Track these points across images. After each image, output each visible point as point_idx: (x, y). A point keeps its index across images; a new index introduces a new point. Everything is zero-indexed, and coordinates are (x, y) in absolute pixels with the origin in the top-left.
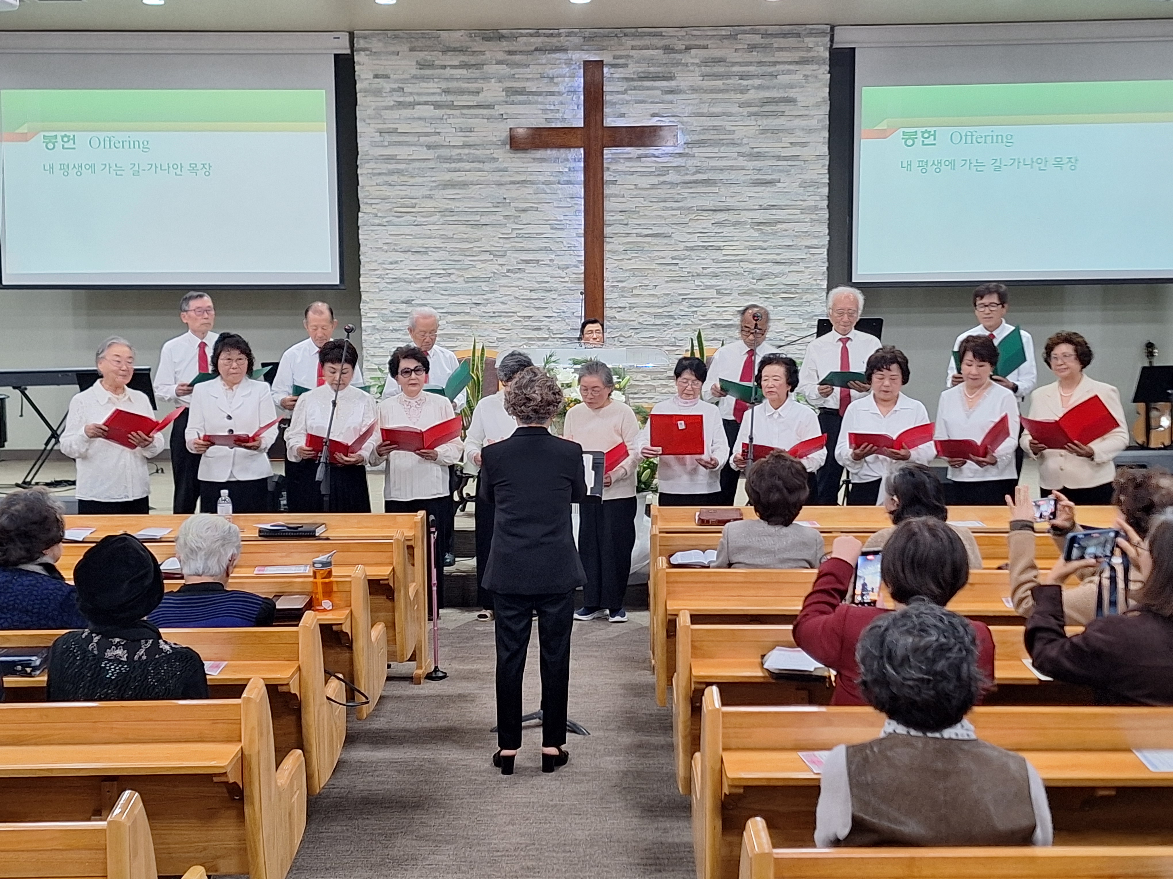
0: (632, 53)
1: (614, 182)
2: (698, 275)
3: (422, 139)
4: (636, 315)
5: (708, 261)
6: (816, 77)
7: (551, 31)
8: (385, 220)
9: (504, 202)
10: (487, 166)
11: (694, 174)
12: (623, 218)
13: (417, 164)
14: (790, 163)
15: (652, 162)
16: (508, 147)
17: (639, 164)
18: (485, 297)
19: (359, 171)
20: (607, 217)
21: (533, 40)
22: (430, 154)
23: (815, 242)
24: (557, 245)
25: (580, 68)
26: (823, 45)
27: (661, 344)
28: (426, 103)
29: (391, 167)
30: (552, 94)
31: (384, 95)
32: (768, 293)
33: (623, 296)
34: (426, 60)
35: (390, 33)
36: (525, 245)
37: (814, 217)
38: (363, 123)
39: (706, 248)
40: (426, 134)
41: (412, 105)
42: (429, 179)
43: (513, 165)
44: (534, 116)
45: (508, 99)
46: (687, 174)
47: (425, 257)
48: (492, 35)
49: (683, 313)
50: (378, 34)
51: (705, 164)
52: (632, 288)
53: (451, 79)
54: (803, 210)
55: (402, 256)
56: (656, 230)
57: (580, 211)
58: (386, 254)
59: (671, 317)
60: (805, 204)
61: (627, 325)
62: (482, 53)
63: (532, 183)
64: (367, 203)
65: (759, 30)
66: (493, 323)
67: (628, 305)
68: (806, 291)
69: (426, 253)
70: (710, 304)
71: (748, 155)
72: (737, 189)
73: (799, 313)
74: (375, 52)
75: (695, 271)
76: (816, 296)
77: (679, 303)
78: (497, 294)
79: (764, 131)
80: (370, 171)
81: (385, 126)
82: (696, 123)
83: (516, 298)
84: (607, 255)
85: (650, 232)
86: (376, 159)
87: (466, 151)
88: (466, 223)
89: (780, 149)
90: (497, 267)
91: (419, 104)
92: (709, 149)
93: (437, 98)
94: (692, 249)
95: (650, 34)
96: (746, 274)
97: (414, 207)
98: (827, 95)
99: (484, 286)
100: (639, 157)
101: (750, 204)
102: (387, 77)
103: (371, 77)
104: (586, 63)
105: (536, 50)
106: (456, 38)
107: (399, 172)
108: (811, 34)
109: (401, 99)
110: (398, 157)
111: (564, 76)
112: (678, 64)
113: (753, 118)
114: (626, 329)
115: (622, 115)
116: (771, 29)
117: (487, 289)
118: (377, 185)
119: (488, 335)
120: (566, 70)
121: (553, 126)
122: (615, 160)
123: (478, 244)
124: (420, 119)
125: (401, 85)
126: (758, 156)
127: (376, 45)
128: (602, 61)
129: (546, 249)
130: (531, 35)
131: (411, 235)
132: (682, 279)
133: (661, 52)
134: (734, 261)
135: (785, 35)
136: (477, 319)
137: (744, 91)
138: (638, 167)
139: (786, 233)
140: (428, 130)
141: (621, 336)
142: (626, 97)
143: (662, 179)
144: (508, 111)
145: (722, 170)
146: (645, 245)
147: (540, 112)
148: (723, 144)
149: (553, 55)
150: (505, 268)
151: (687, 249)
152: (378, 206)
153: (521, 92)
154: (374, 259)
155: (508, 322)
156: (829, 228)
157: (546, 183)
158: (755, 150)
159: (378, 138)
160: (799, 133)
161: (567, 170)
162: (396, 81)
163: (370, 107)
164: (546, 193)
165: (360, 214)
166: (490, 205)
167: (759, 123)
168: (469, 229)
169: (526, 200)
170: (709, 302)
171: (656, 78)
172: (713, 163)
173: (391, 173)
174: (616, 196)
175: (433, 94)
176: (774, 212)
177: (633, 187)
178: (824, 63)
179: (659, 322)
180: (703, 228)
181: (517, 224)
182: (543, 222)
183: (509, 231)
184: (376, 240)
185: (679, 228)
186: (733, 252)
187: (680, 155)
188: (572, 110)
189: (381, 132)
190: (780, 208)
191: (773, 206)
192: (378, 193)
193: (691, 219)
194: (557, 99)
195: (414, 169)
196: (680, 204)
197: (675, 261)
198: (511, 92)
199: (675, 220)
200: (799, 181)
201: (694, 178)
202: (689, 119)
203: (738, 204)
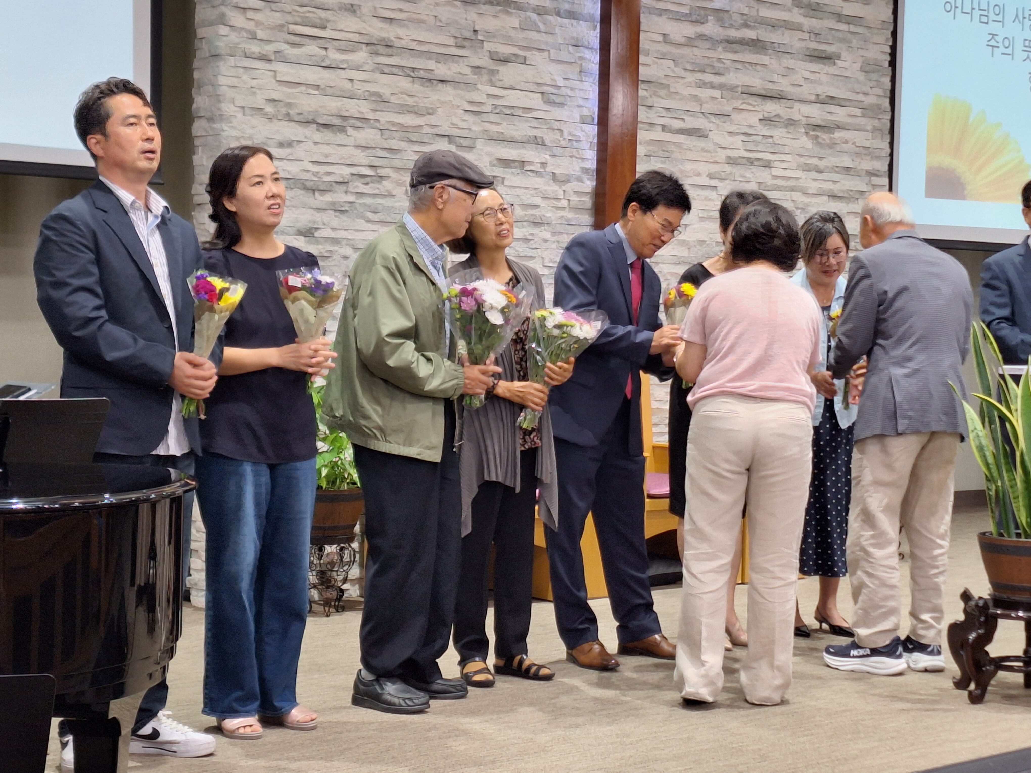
8: (269, 49)
9: (472, 40)
11: (740, 27)
14: (852, 28)
24: (552, 135)
36: (506, 128)
39: (752, 162)
46: (731, 26)
47: (341, 138)
54: (865, 111)
55: (300, 132)
56: (689, 122)
60: (867, 101)
71: (805, 6)
72: (790, 62)
85: (682, 125)
88: (412, 74)
94: (735, 162)
97: (324, 28)
101: (806, 91)
129: (537, 142)
131: (318, 88)
139: (845, 147)
143: (698, 30)
145: (773, 26)
151: (729, 161)
164: (538, 31)
166: (452, 41)
169: (507, 40)
176: (832, 108)
177: (662, 39)
180: (751, 126)
181: (493, 85)
182: (533, 88)
183: (482, 98)
184: (252, 91)
185: (717, 121)
186: (784, 173)
190: (839, 103)
191: (831, 98)
193: (735, 109)
196: (722, 79)
197: (713, 183)
199: (715, 108)
200: (861, 60)
201: (739, 35)
203: (792, 90)
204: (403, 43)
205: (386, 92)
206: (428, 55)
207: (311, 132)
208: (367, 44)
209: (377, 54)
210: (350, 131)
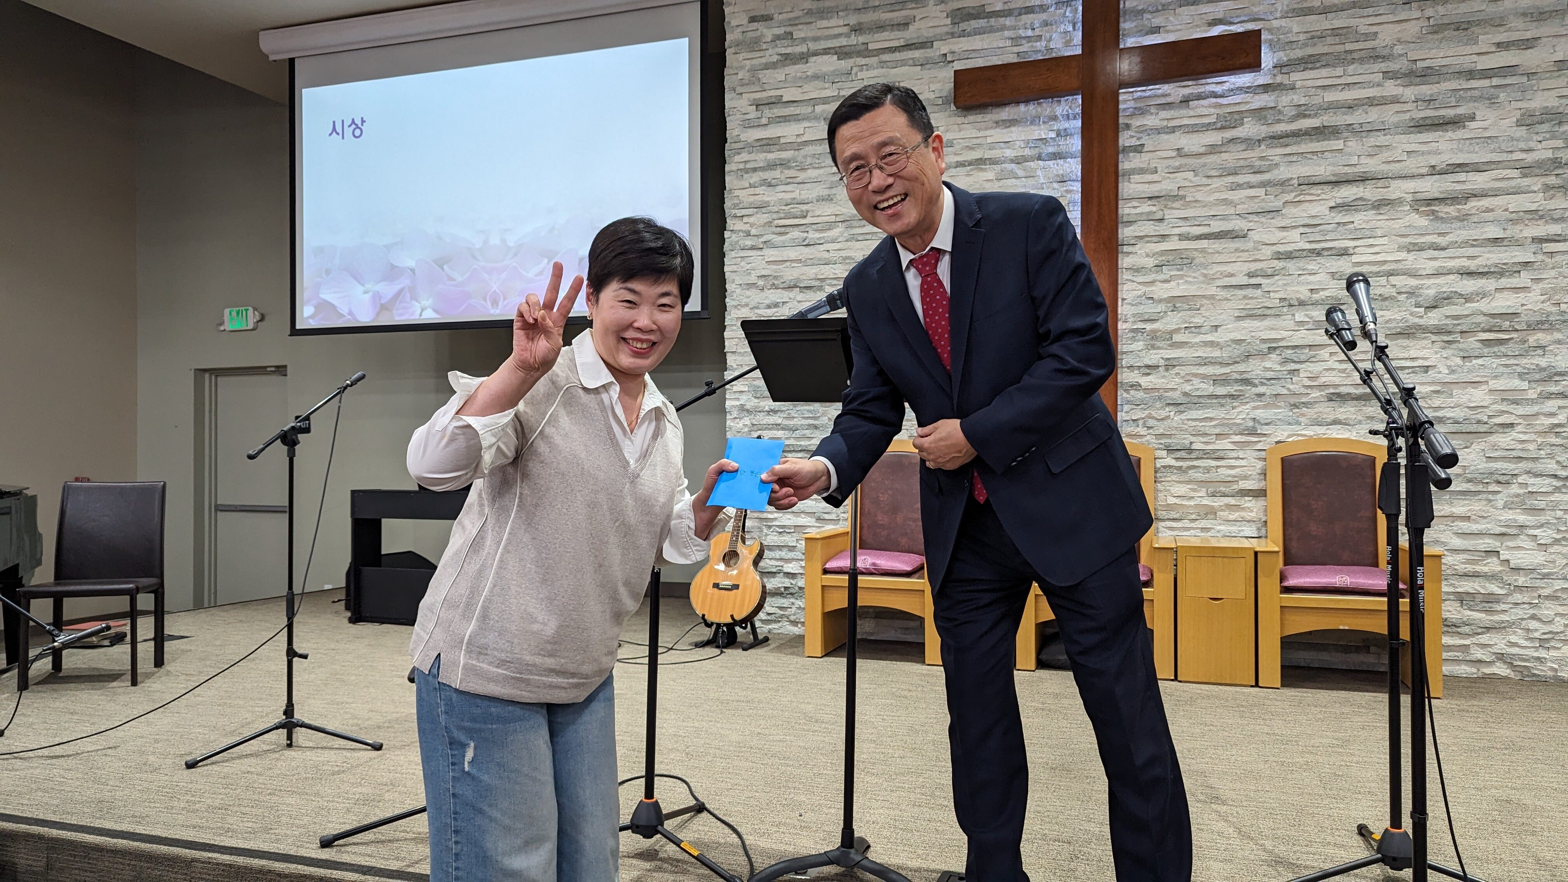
1: (1138, 149)
2: (1302, 304)
4: (1178, 380)
5: (1322, 277)
8: (760, 240)
11: (1294, 119)
12: (1154, 209)
14: (1495, 81)
15: (1210, 106)
16: (953, 107)
17: (1184, 112)
19: (727, 168)
20: (1125, 210)
27: (1226, 430)
28: (826, 52)
29: (771, 156)
30: (1029, 10)
31: (764, 46)
32: (1450, 333)
33: (1153, 347)
37: (1552, 180)
38: (733, 95)
39: (1318, 253)
41: (803, 58)
43: (962, 134)
44: (999, 52)
45: (956, 29)
46: (1279, 121)
49: (1270, 374)
51: (1317, 100)
52: (1172, 333)
54: (1527, 170)
55: (784, 294)
56: (1217, 226)
57: (1074, 202)
58: (763, 293)
59: (1247, 382)
60: (1530, 158)
61: (1160, 398)
63: (993, 162)
64: (735, 216)
67: (1162, 363)
68: (1533, 327)
71: (1405, 75)
72: (1382, 140)
73: (1519, 369)
75: (1293, 296)
77: (1262, 355)
79: (1438, 28)
80: (741, 166)
81: (765, 94)
82: (1296, 26)
84: (1124, 276)
85: (1206, 230)
86: (751, 147)
89: (1475, 58)
91: (815, 54)
92: (1324, 72)
93: (843, 41)
94: (1289, 256)
96: (1402, 297)
97: (805, 217)
100: (1185, 101)
101: (1412, 165)
102: (768, 19)
103: (745, 21)
107: (783, 164)
109: (789, 50)
110: (782, 141)
114: (1159, 405)
118: (751, 186)
122: (1141, 112)
124: (816, 77)
125: (789, 29)
131: (799, 261)
132: (1268, 312)
138: (1182, 117)
139: (1489, 216)
141: (1150, 417)
144: (955, 48)
145: (1350, 107)
146: (1196, 254)
147: (1009, 43)
148: (1353, 61)
151: (1279, 256)
152: (751, 220)
153: (977, 14)
154: (745, 300)
157: (1019, 161)
158: (1420, 64)
159: (753, 114)
160: (1518, 23)
161: (1053, 135)
162: (782, 23)
163: (742, 68)
165: (727, 234)
167: (1429, 12)
172: (1331, 96)
173: (772, 166)
174: (1142, 171)
175: (837, 36)
176: (1462, 176)
177: (1174, 154)
179: (1221, 390)
184: (748, 273)
185: (1263, 220)
186: (1372, 258)
187: (1266, 88)
188: (1065, 32)
189: (758, 105)
190: (1477, 168)
191: (1459, 165)
192: (752, 199)
193: (1286, 202)
194: (1036, 19)
195: (805, 157)
196: (1266, 177)
197: (1254, 281)
198: (961, 16)
199: (1255, 206)
200: (1518, 114)
201: (1294, 126)
202: (1283, 22)
203: (1386, 168)
209: (851, 227)
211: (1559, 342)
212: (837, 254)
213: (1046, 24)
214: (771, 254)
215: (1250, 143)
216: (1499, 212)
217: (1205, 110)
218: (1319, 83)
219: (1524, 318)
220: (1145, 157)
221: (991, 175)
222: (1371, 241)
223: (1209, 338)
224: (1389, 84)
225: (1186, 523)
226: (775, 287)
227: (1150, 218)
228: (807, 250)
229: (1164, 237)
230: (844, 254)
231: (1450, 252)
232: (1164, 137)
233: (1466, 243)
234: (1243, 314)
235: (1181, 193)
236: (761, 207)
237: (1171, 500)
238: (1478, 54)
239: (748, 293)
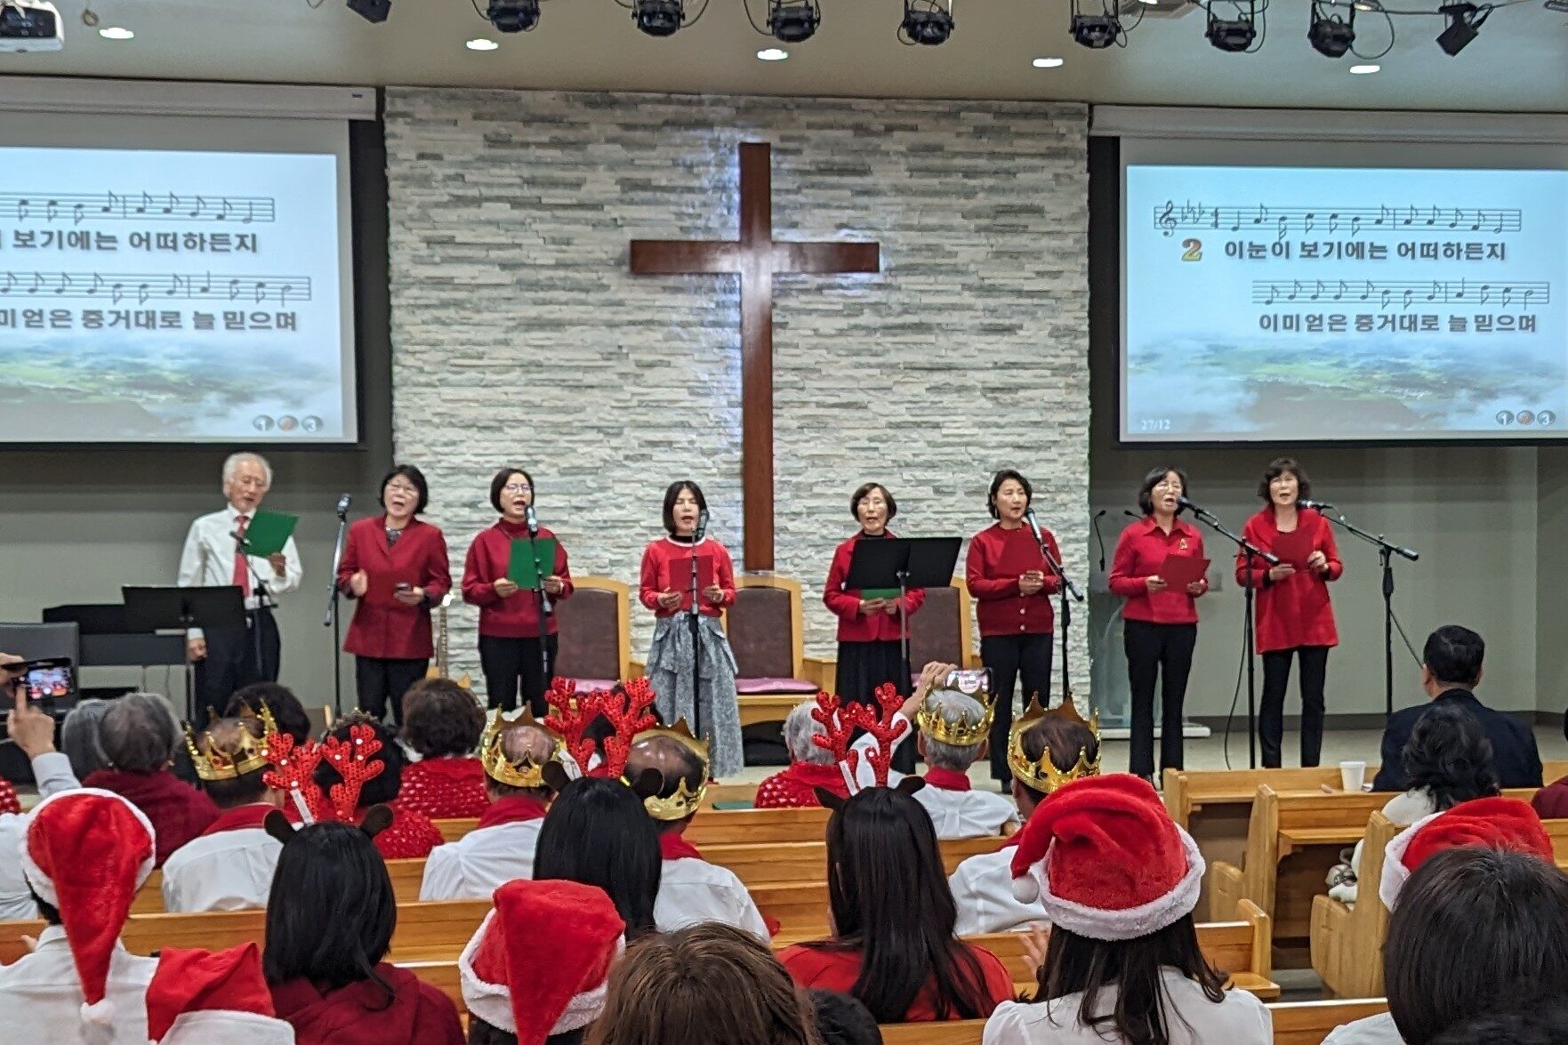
0: (809, 133)
1: (783, 326)
2: (907, 465)
3: (494, 254)
4: (817, 525)
5: (921, 444)
6: (1071, 177)
7: (689, 97)
8: (435, 378)
9: (617, 353)
10: (592, 297)
11: (900, 314)
12: (797, 378)
13: (485, 293)
14: (1036, 301)
15: (838, 296)
16: (626, 269)
17: (818, 298)
18: (591, 498)
19: (394, 302)
20: (777, 377)
21: (661, 108)
22: (506, 277)
23: (1072, 417)
24: (698, 419)
25: (731, 151)
26: (1081, 131)
28: (499, 199)
29: (445, 295)
30: (691, 190)
31: (435, 184)
33: (798, 497)
34: (498, 134)
35: (442, 91)
36: (652, 417)
37: (1070, 380)
38: (401, 228)
39: (918, 425)
40: (500, 246)
41: (477, 201)
42: (504, 315)
43: (631, 296)
44: (664, 223)
45: (625, 197)
46: (889, 315)
47: (498, 435)
48: (599, 99)
50: (425, 93)
51: (916, 301)
52: (811, 486)
53: (538, 163)
54: (1055, 370)
55: (463, 434)
56: (845, 398)
57: (732, 367)
58: (439, 432)
60: (1057, 362)
61: (804, 540)
62: (585, 125)
63: (662, 324)
64: (407, 352)
65: (990, 106)
66: (605, 537)
67: (804, 510)
68: (1060, 489)
69: (500, 429)
70: (925, 508)
71: (977, 289)
72: (961, 338)
74: (421, 120)
75: (902, 458)
76: (1074, 496)
78: (610, 494)
79: (998, 254)
80: (412, 302)
81: (436, 233)
82: (902, 239)
83: (639, 499)
84: (776, 434)
85: (836, 400)
86: (422, 283)
87: (561, 273)
88: (561, 384)
89: (1022, 281)
90: (609, 451)
91: (488, 199)
92: (922, 279)
93: (518, 192)
94: (898, 426)
95: (834, 107)
96: (976, 463)
97: (480, 358)
98: (1085, 203)
99: (590, 481)
100: (820, 289)
101: (981, 360)
102: (437, 157)
103: (413, 156)
104: (744, 147)
105: (666, 123)
106: (545, 101)
107: (458, 304)
108: (1062, 114)
109: (460, 192)
110: (456, 281)
111: (707, 164)
112: (875, 151)
113: (983, 234)
114: (802, 546)
115: (794, 225)
116: (1007, 106)
117: (594, 485)
118: (424, 323)
119: (597, 556)
120: (711, 156)
121: (692, 237)
123: (581, 416)
124: (489, 222)
125: (460, 171)
126: (990, 291)
127: (422, 108)
128: (768, 145)
129: (683, 426)
130: (659, 102)
131: (477, 401)
132: (884, 471)
133: (850, 133)
134: (959, 444)
135: (1026, 115)
136: (580, 531)
137: (970, 194)
138: (817, 302)
139: (1031, 404)
140: (503, 240)
141: (796, 556)
142: (801, 198)
143: (853, 321)
144: (626, 215)
145: (940, 309)
146: (830, 420)
147: (673, 217)
148: (941, 273)
149: (692, 133)
150: (621, 454)
151: (891, 426)
152: (425, 357)
153: (645, 186)
154: (419, 437)
155: (626, 536)
156: (1091, 398)
157: (684, 325)
158: (986, 281)
159: (424, 251)
160: (1048, 258)
161: (713, 305)
162: (452, 164)
163: (410, 203)
164: (682, 340)
165: (396, 369)
166: (598, 356)
167: (992, 241)
168: (566, 393)
169: (651, 350)
170: (923, 505)
171: (843, 171)
172: (927, 299)
173: (444, 305)
174: (787, 345)
175: (511, 185)
176: (1014, 372)
177: (811, 333)
178: (1082, 157)
180: (914, 395)
181: (638, 385)
182: (675, 384)
183: (628, 396)
184: (422, 409)
185: (879, 394)
186: (956, 431)
187: (880, 286)
188: (722, 215)
189: (429, 242)
190: (1023, 366)
191: (1013, 364)
192: (424, 336)
193: (896, 383)
194: (697, 198)
195: (480, 299)
196: (880, 360)
197: (873, 445)
198: (629, 185)
199: (873, 383)
200: (1050, 328)
201: (899, 321)
202: (892, 234)
203: (964, 361)
204: (553, 362)
205: (537, 400)
206: (577, 368)
207: (473, 433)
208: (521, 366)
209: (528, 372)
210: (507, 430)
211: (1075, 501)
212: (515, 397)
213: (704, 204)
214: (447, 392)
215: (870, 330)
216: (1038, 402)
217: (834, 299)
218: (919, 287)
219: (1053, 482)
220: (789, 333)
221: (659, 336)
222: (955, 418)
223: (840, 490)
224: (966, 293)
225: (824, 645)
226: (452, 425)
227: (793, 385)
228: (484, 391)
229: (804, 404)
230: (523, 398)
231: (1006, 430)
232: (804, 317)
233: (1018, 424)
234: (865, 471)
235: (818, 367)
236: (435, 345)
237: (814, 627)
238: (1026, 278)
239: (423, 430)
